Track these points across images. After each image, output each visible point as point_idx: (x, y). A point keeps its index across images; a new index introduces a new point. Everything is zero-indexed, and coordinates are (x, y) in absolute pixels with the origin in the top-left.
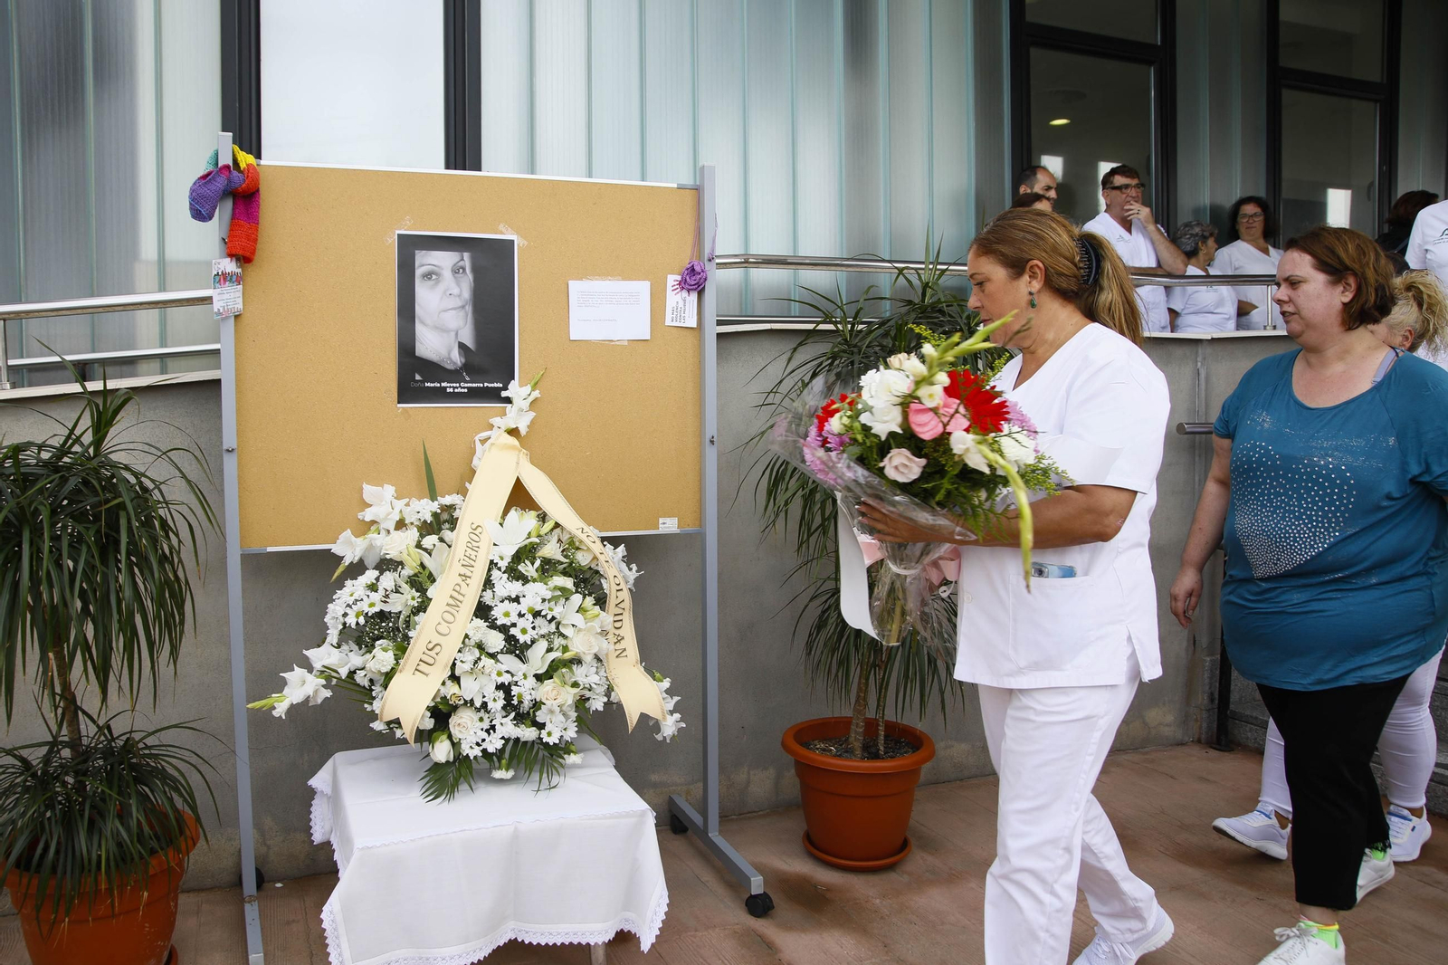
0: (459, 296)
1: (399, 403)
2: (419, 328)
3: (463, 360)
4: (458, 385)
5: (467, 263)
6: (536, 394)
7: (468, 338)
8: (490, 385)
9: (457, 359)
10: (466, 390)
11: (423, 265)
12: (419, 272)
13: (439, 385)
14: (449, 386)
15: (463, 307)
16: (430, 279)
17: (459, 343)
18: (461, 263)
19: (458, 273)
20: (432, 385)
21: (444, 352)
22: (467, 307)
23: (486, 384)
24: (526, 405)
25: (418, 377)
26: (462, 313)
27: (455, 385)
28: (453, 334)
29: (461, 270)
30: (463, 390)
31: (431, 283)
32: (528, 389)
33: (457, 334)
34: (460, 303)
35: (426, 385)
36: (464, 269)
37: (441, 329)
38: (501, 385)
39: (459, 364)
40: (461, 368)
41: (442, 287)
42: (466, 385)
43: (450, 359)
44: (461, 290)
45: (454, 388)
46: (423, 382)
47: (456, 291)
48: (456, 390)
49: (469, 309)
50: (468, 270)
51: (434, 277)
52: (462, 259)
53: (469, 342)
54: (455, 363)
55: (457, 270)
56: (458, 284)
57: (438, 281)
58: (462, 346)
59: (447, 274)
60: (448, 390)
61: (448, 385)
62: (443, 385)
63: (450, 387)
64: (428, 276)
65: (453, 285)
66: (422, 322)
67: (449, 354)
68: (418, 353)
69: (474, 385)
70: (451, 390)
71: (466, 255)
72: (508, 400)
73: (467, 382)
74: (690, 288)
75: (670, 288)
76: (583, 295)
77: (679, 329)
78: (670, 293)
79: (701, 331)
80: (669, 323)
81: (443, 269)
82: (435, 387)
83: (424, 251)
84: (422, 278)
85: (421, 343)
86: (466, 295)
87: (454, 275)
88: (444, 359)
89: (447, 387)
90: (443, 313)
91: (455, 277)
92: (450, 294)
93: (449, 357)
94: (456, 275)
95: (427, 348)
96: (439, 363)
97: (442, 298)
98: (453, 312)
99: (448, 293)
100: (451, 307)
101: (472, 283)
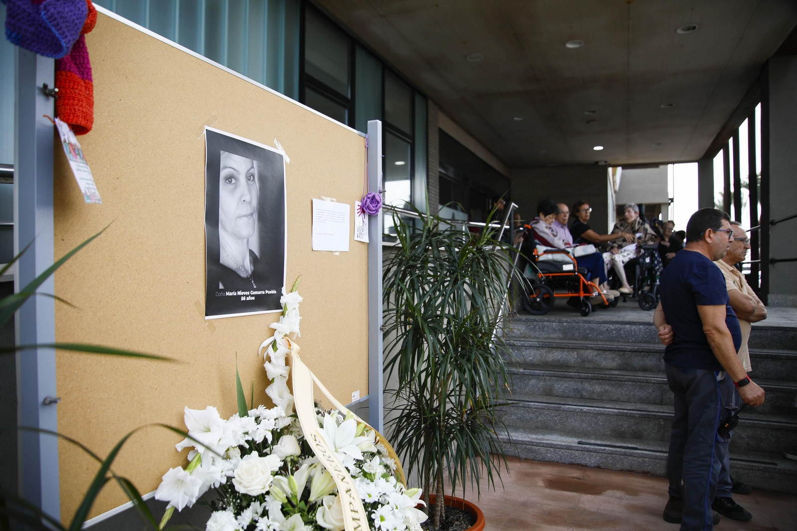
0: (250, 203)
1: (207, 315)
2: (222, 233)
3: (252, 268)
4: (249, 293)
5: (255, 171)
7: (255, 246)
8: (269, 292)
9: (248, 266)
10: (253, 298)
11: (226, 167)
12: (223, 173)
13: (236, 294)
15: (252, 214)
17: (250, 250)
18: (252, 171)
19: (249, 180)
20: (231, 294)
21: (240, 259)
22: (254, 215)
23: (267, 292)
24: (296, 309)
25: (221, 287)
26: (251, 221)
27: (246, 293)
28: (245, 241)
29: (252, 178)
30: (251, 299)
31: (230, 187)
33: (248, 242)
34: (249, 211)
35: (228, 294)
36: (254, 177)
37: (237, 236)
38: (276, 292)
39: (249, 272)
40: (251, 276)
41: (239, 192)
42: (254, 293)
44: (251, 199)
45: (247, 296)
46: (224, 291)
47: (247, 198)
48: (248, 299)
49: (255, 216)
50: (256, 178)
51: (233, 181)
52: (253, 167)
53: (256, 252)
54: (247, 271)
55: (250, 177)
56: (250, 191)
57: (236, 186)
58: (251, 252)
59: (242, 179)
60: (243, 299)
61: (242, 293)
62: (240, 293)
63: (243, 296)
64: (229, 178)
65: (246, 191)
66: (224, 227)
67: (243, 262)
68: (221, 261)
69: (259, 293)
70: (245, 299)
71: (255, 162)
72: (280, 306)
73: (255, 290)
74: (371, 212)
75: (356, 211)
76: (319, 212)
77: (360, 243)
78: (357, 215)
79: (370, 246)
80: (356, 238)
81: (240, 174)
82: (233, 296)
83: (227, 153)
84: (224, 180)
85: (224, 250)
86: (255, 203)
87: (247, 181)
88: (239, 266)
89: (242, 296)
90: (238, 219)
91: (248, 184)
92: (244, 201)
93: (244, 265)
94: (249, 182)
95: (228, 255)
96: (236, 271)
97: (238, 204)
98: (245, 219)
99: (243, 199)
100: (243, 214)
101: (258, 191)
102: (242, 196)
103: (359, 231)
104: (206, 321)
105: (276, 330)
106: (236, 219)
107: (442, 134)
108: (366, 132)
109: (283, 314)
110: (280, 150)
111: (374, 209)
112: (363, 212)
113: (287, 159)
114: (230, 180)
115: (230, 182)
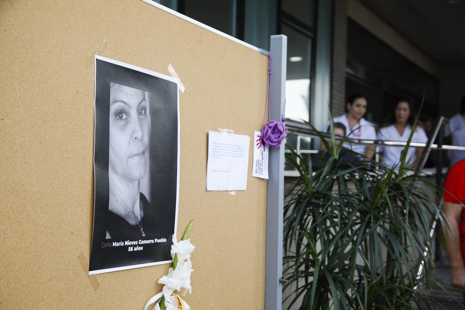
0: (142, 140)
1: (90, 270)
3: (142, 214)
4: (137, 243)
5: (147, 104)
7: (146, 189)
9: (137, 212)
10: (141, 248)
11: (116, 101)
12: (113, 108)
13: (123, 244)
15: (143, 153)
17: (140, 194)
18: (143, 104)
19: (141, 114)
20: (118, 245)
21: (129, 205)
22: (146, 153)
23: (156, 240)
25: (108, 237)
26: (143, 160)
27: (134, 243)
28: (136, 183)
29: (143, 111)
31: (122, 122)
33: (139, 184)
34: (141, 150)
35: (114, 244)
36: (145, 111)
37: (127, 178)
38: (165, 240)
39: (139, 218)
40: (140, 223)
41: (130, 129)
42: (142, 242)
43: (133, 212)
44: (143, 135)
45: (134, 246)
46: (111, 241)
47: (139, 135)
48: (135, 249)
49: (147, 154)
50: (148, 112)
51: (124, 116)
52: (144, 99)
53: (147, 193)
54: (136, 218)
55: (141, 110)
56: (141, 126)
57: (127, 122)
58: (142, 196)
59: (134, 113)
60: (130, 249)
61: (130, 243)
62: (127, 243)
63: (131, 246)
64: (120, 114)
65: (138, 128)
66: (114, 170)
67: (133, 207)
68: (110, 208)
69: (148, 242)
70: (132, 249)
71: (147, 93)
73: (143, 239)
74: (272, 144)
75: (256, 143)
76: (215, 146)
77: (259, 180)
78: (256, 147)
79: (269, 183)
80: (254, 175)
81: (131, 108)
82: (120, 247)
83: (117, 85)
84: (115, 115)
85: (114, 195)
86: (146, 140)
87: (138, 116)
88: (129, 213)
89: (129, 246)
90: (130, 159)
91: (139, 118)
92: (136, 138)
93: (133, 211)
94: (140, 116)
95: (117, 200)
96: (125, 218)
97: (129, 142)
98: (136, 159)
99: (134, 136)
100: (135, 153)
101: (150, 127)
102: (133, 133)
103: (258, 166)
104: (89, 276)
105: (164, 285)
106: (128, 159)
107: (352, 24)
108: (269, 50)
109: (172, 265)
110: (174, 79)
111: (276, 141)
112: (263, 143)
113: (181, 88)
114: (120, 115)
115: (121, 118)
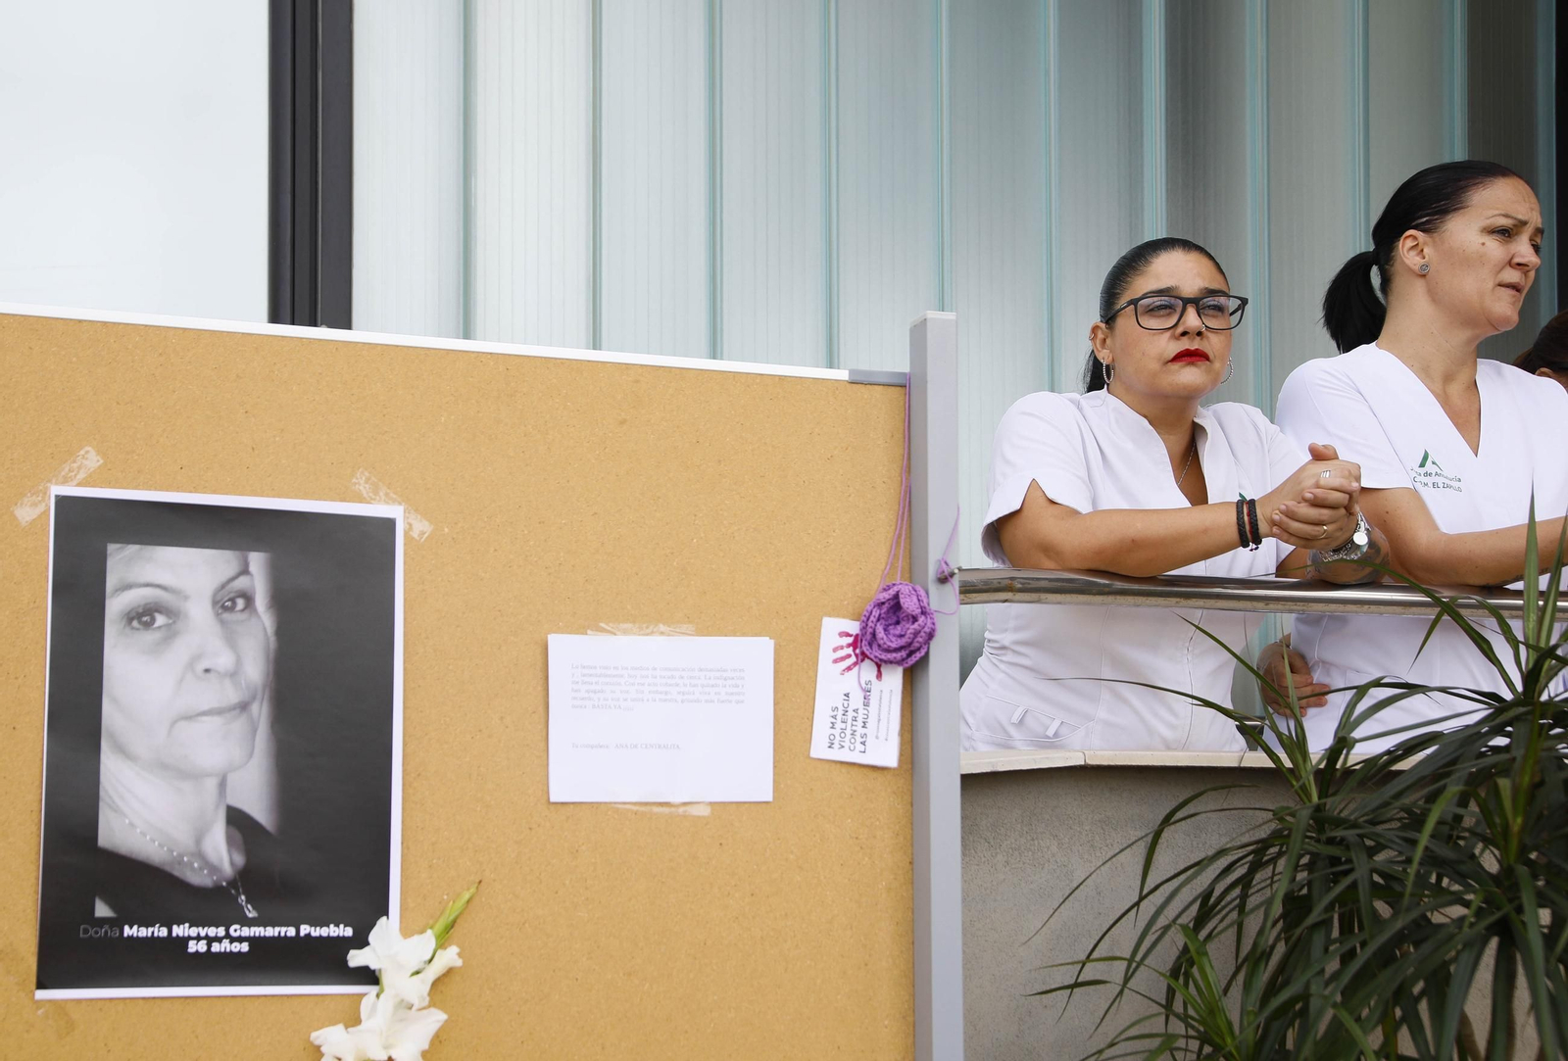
0: (234, 674)
1: (41, 985)
2: (111, 766)
3: (240, 861)
4: (221, 932)
5: (258, 581)
6: (450, 957)
7: (255, 797)
8: (316, 932)
9: (220, 854)
10: (245, 947)
11: (129, 587)
12: (116, 606)
13: (163, 932)
14: (196, 937)
15: (243, 707)
16: (148, 625)
17: (231, 807)
18: (242, 583)
19: (232, 609)
20: (144, 932)
21: (181, 835)
22: (255, 708)
24: (418, 990)
25: (102, 910)
26: (239, 725)
27: (212, 931)
28: (211, 784)
29: (240, 603)
30: (236, 947)
31: (149, 637)
32: (426, 942)
33: (222, 785)
35: (127, 931)
36: (249, 600)
37: (176, 771)
38: (349, 932)
39: (228, 870)
40: (232, 883)
41: (182, 649)
42: (246, 932)
43: (200, 855)
44: (239, 662)
45: (210, 940)
46: (117, 923)
47: (224, 660)
48: (216, 948)
50: (261, 601)
51: (160, 620)
52: (245, 571)
53: (258, 806)
54: (214, 869)
55: (229, 602)
56: (231, 640)
57: (171, 634)
58: (237, 820)
59: (199, 612)
60: (192, 947)
61: (194, 932)
62: (179, 931)
63: (198, 939)
64: (142, 616)
65: (215, 642)
66: (121, 750)
67: (199, 841)
68: (103, 841)
69: (270, 932)
70: (202, 947)
71: (257, 561)
72: (369, 976)
73: (250, 923)
75: (827, 656)
76: (587, 675)
78: (828, 670)
79: (915, 777)
80: (822, 753)
81: (186, 599)
82: (153, 937)
83: (131, 549)
84: (125, 622)
85: (118, 811)
86: (255, 672)
87: (218, 615)
88: (182, 855)
89: (190, 938)
90: (182, 723)
91: (221, 622)
92: (207, 671)
93: (200, 851)
94: (229, 615)
95: (133, 824)
96: (166, 868)
98: (211, 722)
99: (200, 667)
100: (206, 708)
101: (274, 638)
102: (196, 659)
103: (840, 725)
104: (39, 1005)
105: (319, 1048)
106: (176, 722)
112: (865, 655)
113: (412, 528)
114: (145, 619)
